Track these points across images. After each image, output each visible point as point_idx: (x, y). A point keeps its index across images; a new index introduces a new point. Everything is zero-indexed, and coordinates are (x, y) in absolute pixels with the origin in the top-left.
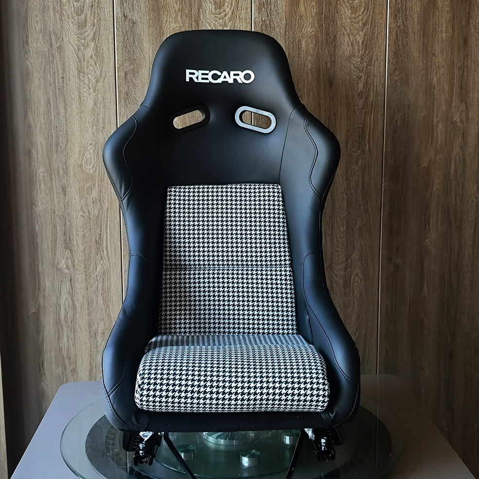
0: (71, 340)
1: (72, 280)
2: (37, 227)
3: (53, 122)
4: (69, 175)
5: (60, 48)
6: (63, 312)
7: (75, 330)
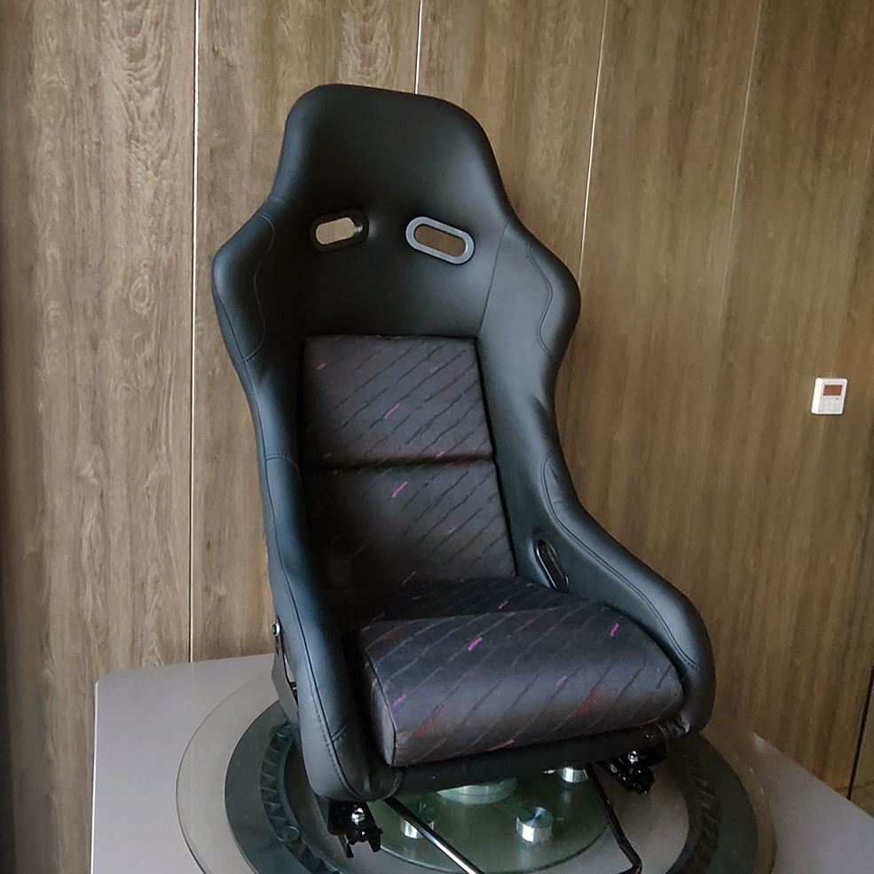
0: (100, 595)
1: (104, 496)
2: (41, 404)
3: (77, 220)
4: (104, 316)
5: (95, 90)
6: (86, 551)
7: (107, 579)
